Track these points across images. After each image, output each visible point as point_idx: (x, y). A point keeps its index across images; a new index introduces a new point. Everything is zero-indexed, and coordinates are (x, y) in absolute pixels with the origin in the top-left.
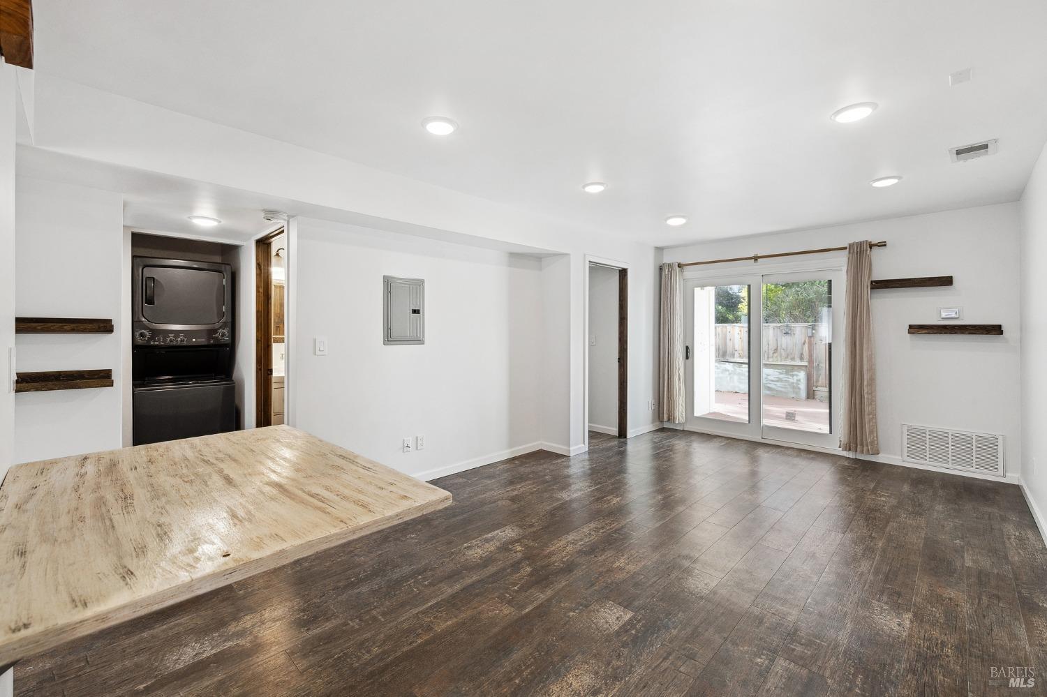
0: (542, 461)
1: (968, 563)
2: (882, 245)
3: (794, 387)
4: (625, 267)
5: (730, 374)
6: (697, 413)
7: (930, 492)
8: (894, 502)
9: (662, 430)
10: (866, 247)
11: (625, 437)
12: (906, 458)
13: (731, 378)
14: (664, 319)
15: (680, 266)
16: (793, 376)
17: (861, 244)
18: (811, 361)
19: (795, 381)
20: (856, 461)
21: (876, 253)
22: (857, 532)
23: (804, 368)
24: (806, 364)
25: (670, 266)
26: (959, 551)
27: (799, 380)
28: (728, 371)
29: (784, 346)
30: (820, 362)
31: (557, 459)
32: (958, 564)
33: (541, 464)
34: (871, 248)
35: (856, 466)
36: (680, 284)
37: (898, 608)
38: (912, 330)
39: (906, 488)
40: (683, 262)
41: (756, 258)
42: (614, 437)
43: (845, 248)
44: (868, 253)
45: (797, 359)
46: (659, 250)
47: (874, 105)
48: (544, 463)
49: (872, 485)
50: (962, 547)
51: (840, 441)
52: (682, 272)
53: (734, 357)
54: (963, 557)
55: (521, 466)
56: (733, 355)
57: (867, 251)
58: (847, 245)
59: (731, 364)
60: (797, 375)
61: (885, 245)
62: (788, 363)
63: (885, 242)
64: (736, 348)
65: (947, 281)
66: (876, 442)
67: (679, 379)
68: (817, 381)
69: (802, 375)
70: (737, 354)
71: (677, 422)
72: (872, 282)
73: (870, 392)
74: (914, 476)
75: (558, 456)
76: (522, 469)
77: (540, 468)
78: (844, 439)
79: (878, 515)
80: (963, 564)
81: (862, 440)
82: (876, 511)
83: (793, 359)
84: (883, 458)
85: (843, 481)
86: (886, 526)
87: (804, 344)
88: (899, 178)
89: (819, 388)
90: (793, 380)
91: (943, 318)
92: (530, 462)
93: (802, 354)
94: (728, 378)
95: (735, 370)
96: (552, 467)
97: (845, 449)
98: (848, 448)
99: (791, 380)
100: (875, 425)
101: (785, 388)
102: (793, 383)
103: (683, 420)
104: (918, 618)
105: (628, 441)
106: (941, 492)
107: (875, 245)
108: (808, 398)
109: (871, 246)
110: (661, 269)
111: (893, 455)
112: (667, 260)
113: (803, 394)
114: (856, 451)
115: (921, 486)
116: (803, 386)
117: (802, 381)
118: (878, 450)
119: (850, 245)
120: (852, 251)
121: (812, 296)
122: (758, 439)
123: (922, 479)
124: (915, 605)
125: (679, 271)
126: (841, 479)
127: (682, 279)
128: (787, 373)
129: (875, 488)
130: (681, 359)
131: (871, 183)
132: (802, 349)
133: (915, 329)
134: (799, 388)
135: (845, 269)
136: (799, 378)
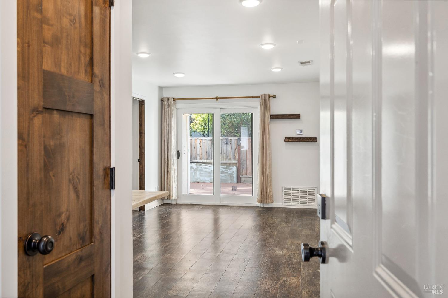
1: (303, 233)
2: (274, 97)
3: (230, 177)
4: (143, 99)
5: (194, 170)
6: (184, 193)
7: (292, 215)
8: (279, 220)
9: (163, 205)
10: (268, 97)
11: (144, 210)
12: (284, 204)
13: (195, 173)
14: (165, 133)
15: (174, 99)
16: (230, 169)
17: (266, 95)
18: (239, 160)
19: (231, 173)
20: (264, 208)
21: (272, 100)
22: (267, 231)
23: (236, 165)
24: (236, 162)
25: (168, 99)
26: (301, 231)
27: (233, 172)
28: (194, 168)
29: (225, 151)
30: (244, 160)
32: (300, 234)
34: (270, 98)
35: (264, 210)
36: (174, 112)
37: (282, 249)
38: (286, 140)
39: (284, 215)
40: (176, 98)
41: (217, 99)
42: (137, 211)
43: (259, 97)
44: (269, 101)
45: (232, 159)
46: (161, 88)
47: (275, 45)
49: (271, 216)
50: (302, 230)
51: (257, 199)
52: (175, 103)
53: (197, 159)
54: (302, 232)
56: (196, 158)
57: (268, 99)
58: (260, 96)
59: (195, 164)
60: (232, 169)
61: (276, 97)
62: (227, 162)
63: (276, 95)
64: (198, 153)
65: (298, 116)
66: (272, 197)
67: (174, 172)
68: (242, 172)
69: (235, 168)
70: (198, 157)
71: (173, 199)
72: (271, 115)
73: (270, 171)
74: (286, 210)
78: (259, 197)
79: (274, 225)
80: (302, 235)
81: (266, 196)
82: (274, 224)
83: (230, 159)
84: (275, 205)
85: (260, 216)
86: (277, 228)
87: (236, 150)
88: (282, 69)
89: (243, 176)
90: (230, 172)
91: (297, 134)
93: (234, 156)
94: (194, 173)
95: (197, 167)
97: (259, 203)
98: (260, 202)
99: (229, 172)
100: (271, 189)
101: (226, 177)
102: (230, 174)
103: (176, 197)
104: (288, 249)
105: (146, 213)
106: (296, 215)
107: (272, 97)
108: (238, 183)
109: (270, 97)
110: (162, 101)
111: (279, 203)
112: (167, 94)
113: (235, 180)
114: (264, 203)
115: (289, 214)
116: (235, 175)
117: (235, 172)
118: (273, 201)
119: (261, 95)
120: (262, 99)
121: (239, 120)
122: (218, 203)
123: (289, 212)
124: (287, 247)
125: (174, 103)
126: (258, 215)
127: (175, 108)
128: (227, 168)
129: (272, 217)
130: (175, 159)
131: (271, 69)
132: (235, 152)
133: (287, 139)
134: (233, 177)
135: (259, 107)
136: (233, 170)
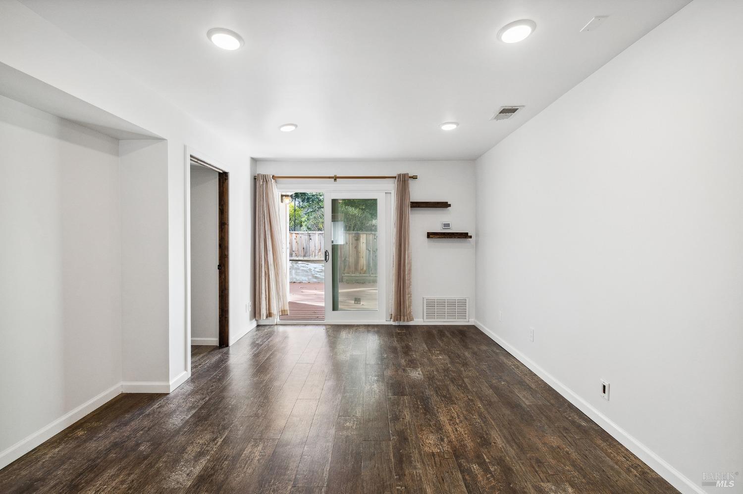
0: (128, 416)
2: (415, 178)
4: (226, 171)
9: (258, 328)
10: (407, 177)
11: (227, 345)
12: (425, 320)
15: (274, 177)
21: (411, 182)
25: (265, 177)
31: (150, 405)
33: (126, 424)
38: (429, 236)
40: (277, 175)
41: (335, 178)
42: (214, 348)
43: (395, 177)
44: (408, 183)
46: (254, 161)
48: (131, 420)
51: (391, 315)
55: (89, 439)
57: (407, 180)
61: (417, 178)
63: (417, 176)
65: (445, 205)
66: (411, 313)
73: (409, 278)
75: (152, 398)
76: (92, 446)
77: (127, 430)
78: (394, 314)
81: (404, 312)
84: (415, 322)
88: (457, 124)
91: (442, 228)
92: (105, 426)
95: (295, 266)
96: (146, 423)
97: (394, 320)
98: (396, 319)
100: (410, 302)
105: (231, 349)
107: (412, 177)
109: (410, 178)
110: (255, 179)
111: (419, 320)
112: (262, 170)
114: (400, 320)
118: (412, 318)
119: (398, 175)
120: (399, 180)
125: (274, 182)
131: (441, 126)
